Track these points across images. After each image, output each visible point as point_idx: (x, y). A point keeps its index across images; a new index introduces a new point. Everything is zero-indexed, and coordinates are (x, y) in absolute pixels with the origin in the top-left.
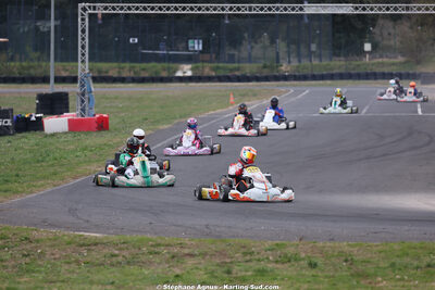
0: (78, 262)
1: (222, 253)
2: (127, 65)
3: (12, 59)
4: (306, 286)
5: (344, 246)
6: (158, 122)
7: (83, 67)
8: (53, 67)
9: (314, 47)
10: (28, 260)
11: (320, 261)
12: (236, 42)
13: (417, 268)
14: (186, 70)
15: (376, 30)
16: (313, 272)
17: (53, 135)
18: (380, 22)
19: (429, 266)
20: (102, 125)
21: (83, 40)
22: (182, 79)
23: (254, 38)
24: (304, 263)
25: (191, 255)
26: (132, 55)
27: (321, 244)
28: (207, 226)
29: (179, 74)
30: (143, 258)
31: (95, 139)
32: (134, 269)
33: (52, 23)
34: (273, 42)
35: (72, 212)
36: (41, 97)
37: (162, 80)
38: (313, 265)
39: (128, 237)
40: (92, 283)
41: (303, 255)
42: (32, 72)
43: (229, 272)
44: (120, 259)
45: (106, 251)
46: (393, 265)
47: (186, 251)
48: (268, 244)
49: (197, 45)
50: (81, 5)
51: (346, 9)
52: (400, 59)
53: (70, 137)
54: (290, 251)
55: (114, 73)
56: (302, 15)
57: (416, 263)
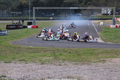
0: (28, 52)
1: (53, 50)
2: (42, 17)
3: (24, 17)
4: (68, 57)
5: (76, 49)
6: (46, 26)
7: (34, 18)
8: (30, 18)
9: (72, 14)
10: (19, 51)
11: (71, 52)
12: (59, 14)
13: (89, 53)
14: (51, 18)
15: (82, 12)
16: (70, 54)
17: (29, 29)
18: (82, 11)
19: (91, 53)
20: (37, 27)
21: (34, 13)
22: (51, 20)
23: (62, 13)
24: (68, 52)
25: (48, 51)
26: (43, 16)
27: (71, 49)
28: (52, 45)
29: (50, 19)
30: (39, 51)
31: (36, 29)
32: (37, 53)
33: (30, 11)
34: (65, 14)
35: (29, 42)
36: (28, 22)
37: (48, 20)
38: (70, 53)
39: (37, 47)
40: (29, 56)
41: (68, 51)
42: (27, 19)
43: (54, 54)
44: (35, 51)
45: (33, 50)
46: (85, 53)
47: (47, 50)
48: (62, 49)
49: (53, 14)
50: (33, 8)
51: (77, 8)
52: (85, 16)
53: (32, 29)
54: (66, 50)
55: (40, 19)
56: (70, 9)
57: (89, 52)
